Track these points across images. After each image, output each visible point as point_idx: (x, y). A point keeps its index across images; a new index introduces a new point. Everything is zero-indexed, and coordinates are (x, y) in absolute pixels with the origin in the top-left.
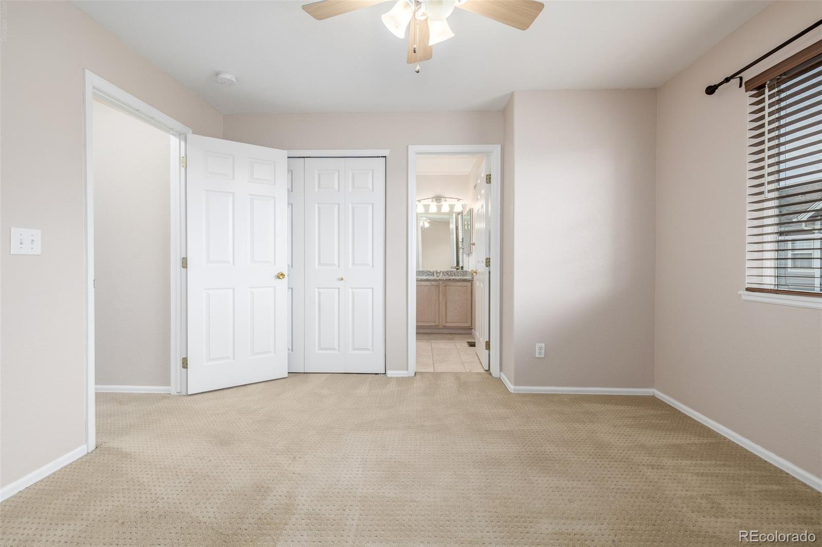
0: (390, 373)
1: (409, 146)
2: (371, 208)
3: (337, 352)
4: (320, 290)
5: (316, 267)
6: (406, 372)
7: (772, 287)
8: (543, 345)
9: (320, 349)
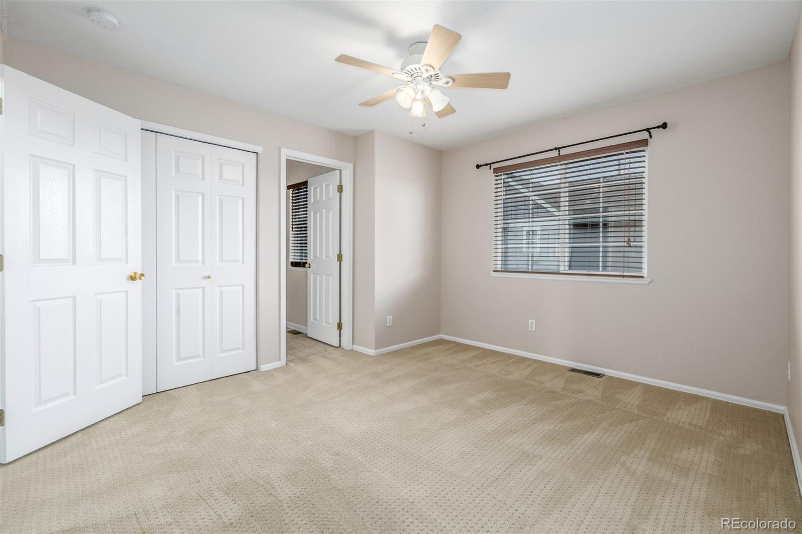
0: (264, 367)
1: (282, 149)
2: (241, 202)
3: (203, 359)
4: (179, 291)
5: (174, 264)
6: (279, 362)
7: (500, 269)
8: (391, 317)
9: (179, 359)
